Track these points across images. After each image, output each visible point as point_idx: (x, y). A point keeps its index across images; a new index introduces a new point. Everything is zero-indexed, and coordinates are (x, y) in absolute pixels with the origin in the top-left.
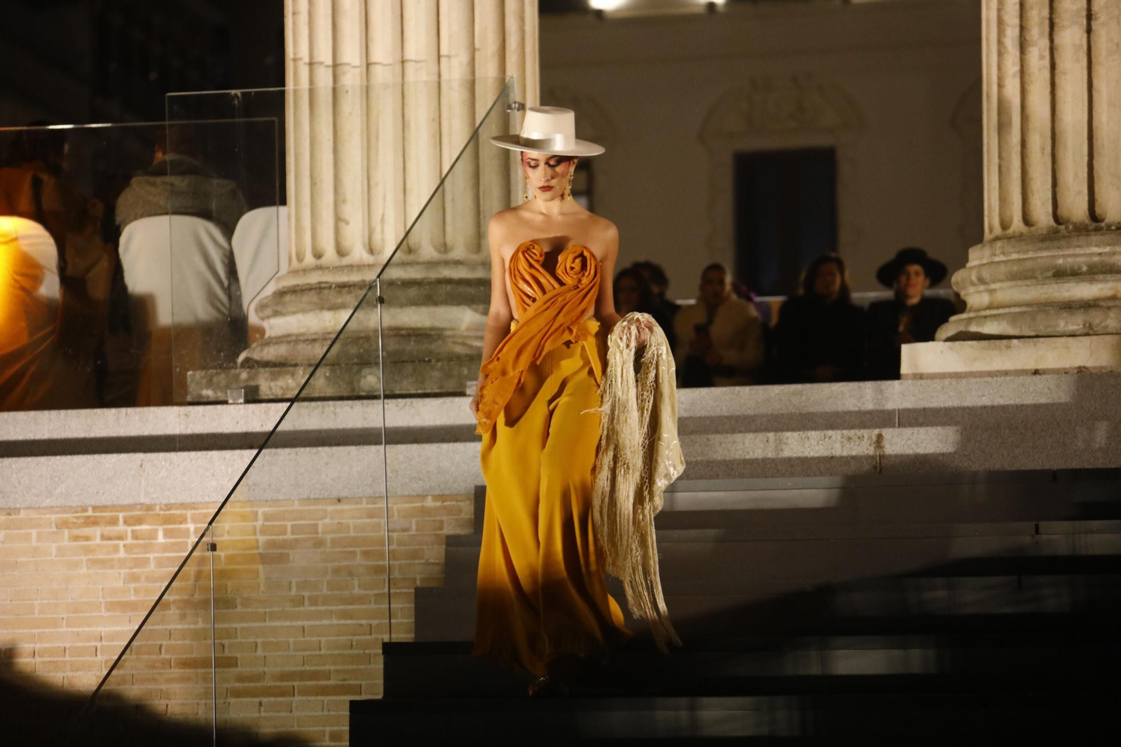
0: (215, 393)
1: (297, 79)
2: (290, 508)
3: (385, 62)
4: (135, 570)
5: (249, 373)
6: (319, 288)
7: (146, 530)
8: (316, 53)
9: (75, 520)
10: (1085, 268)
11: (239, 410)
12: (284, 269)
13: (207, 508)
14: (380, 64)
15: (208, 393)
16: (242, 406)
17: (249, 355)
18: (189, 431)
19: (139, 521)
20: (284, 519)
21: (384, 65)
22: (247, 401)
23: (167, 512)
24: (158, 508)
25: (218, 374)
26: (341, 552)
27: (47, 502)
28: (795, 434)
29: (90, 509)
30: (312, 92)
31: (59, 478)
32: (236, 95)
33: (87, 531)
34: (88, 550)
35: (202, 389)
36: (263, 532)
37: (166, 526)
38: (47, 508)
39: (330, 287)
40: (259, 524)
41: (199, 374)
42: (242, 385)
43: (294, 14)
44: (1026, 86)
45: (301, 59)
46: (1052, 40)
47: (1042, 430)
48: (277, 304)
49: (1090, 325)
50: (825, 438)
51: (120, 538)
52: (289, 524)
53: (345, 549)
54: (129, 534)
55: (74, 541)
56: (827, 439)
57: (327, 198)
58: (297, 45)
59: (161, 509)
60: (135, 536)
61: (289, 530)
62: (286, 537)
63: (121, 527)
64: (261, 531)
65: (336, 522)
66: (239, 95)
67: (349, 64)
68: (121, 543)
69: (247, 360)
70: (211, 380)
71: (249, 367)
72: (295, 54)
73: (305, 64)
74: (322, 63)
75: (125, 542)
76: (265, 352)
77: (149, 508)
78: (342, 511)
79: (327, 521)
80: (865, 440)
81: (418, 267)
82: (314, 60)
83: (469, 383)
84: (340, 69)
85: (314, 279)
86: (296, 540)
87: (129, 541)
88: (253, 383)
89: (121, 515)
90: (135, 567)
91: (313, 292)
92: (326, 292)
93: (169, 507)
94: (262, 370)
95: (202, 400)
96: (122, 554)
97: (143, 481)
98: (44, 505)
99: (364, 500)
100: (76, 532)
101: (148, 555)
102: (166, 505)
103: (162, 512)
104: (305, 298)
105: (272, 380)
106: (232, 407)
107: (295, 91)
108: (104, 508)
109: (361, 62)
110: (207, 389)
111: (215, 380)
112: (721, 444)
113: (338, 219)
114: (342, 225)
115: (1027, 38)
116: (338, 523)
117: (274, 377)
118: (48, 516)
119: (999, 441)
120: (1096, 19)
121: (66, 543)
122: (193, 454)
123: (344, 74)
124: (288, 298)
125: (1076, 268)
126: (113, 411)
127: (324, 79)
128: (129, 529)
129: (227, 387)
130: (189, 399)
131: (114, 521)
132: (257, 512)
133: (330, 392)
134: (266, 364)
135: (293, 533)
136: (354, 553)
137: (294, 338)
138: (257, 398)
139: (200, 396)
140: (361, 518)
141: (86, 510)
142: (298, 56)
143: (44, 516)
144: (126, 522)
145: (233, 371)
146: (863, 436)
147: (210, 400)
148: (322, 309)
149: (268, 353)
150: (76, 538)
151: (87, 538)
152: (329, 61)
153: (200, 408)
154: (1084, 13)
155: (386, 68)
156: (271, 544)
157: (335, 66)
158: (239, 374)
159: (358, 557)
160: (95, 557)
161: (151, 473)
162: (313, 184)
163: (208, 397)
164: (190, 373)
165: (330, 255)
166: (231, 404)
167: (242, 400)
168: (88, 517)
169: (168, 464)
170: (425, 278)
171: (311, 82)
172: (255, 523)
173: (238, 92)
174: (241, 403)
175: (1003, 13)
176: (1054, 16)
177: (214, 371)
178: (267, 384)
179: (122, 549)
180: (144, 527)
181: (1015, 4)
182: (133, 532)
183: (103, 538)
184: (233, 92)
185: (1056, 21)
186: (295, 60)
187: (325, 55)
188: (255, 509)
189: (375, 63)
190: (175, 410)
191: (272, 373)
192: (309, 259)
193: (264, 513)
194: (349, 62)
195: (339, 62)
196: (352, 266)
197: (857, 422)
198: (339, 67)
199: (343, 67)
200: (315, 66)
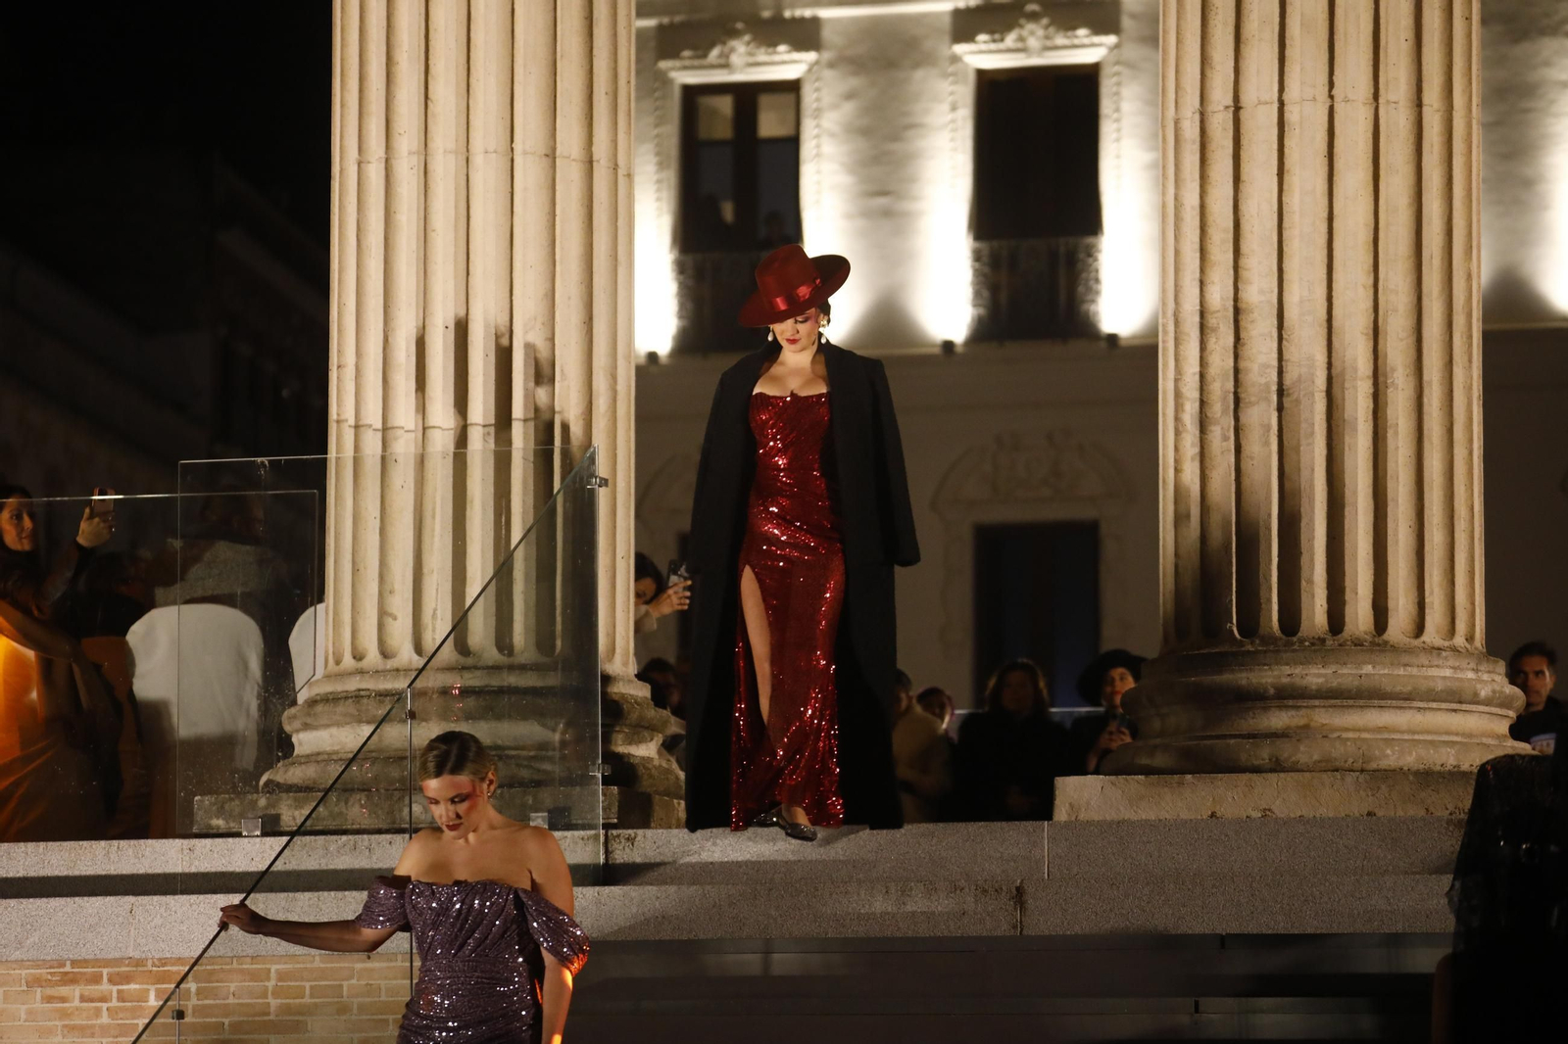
0: (227, 823)
1: (340, 444)
2: (308, 966)
3: (445, 427)
4: (120, 1039)
5: (268, 798)
6: (357, 696)
7: (135, 989)
8: (363, 413)
9: (49, 977)
10: (1272, 691)
11: (255, 844)
12: (320, 673)
13: (213, 964)
14: (439, 428)
15: (219, 823)
16: (258, 839)
17: (271, 778)
18: (193, 870)
19: (127, 979)
20: (302, 980)
21: (443, 430)
22: (265, 834)
23: (161, 969)
24: (150, 963)
25: (232, 799)
26: (369, 1020)
27: (17, 955)
28: (920, 884)
29: (68, 963)
30: (357, 461)
31: (32, 926)
32: (262, 462)
33: (64, 991)
34: (64, 1014)
35: (211, 818)
36: (275, 994)
37: (159, 986)
38: (16, 961)
39: (369, 696)
40: (271, 984)
41: (207, 800)
42: (260, 814)
43: (339, 367)
44: (1207, 472)
45: (347, 421)
46: (1237, 419)
47: (1214, 886)
48: (309, 715)
49: (1277, 759)
50: (956, 890)
51: (103, 999)
52: (308, 985)
53: (375, 1017)
54: (115, 995)
55: (48, 1002)
56: (958, 892)
57: (372, 587)
58: (342, 405)
59: (154, 965)
60: (121, 997)
61: (308, 992)
62: (304, 1000)
63: (105, 987)
64: (273, 994)
65: (364, 983)
66: (267, 463)
67: (403, 428)
68: (105, 1006)
69: (268, 783)
70: (222, 807)
71: (269, 792)
72: (338, 415)
73: (350, 426)
74: (370, 426)
75: (110, 1005)
76: (290, 773)
77: (139, 963)
78: (372, 970)
79: (354, 981)
80: (1004, 894)
81: (478, 673)
82: (361, 423)
83: (533, 815)
84: (390, 433)
85: (352, 685)
86: (316, 1004)
87: (114, 1003)
88: (273, 812)
89: (105, 971)
90: (121, 1035)
91: (350, 700)
92: (365, 701)
93: (163, 962)
94: (284, 795)
95: (211, 831)
96: (105, 1019)
97: (132, 930)
98: (13, 958)
99: (400, 957)
100: (50, 991)
101: (135, 1022)
102: (160, 959)
103: (154, 969)
104: (341, 708)
105: (296, 809)
106: (246, 840)
107: (338, 459)
108: (84, 963)
109: (416, 426)
110: (218, 818)
111: (227, 807)
112: (831, 895)
113: (383, 613)
114: (389, 620)
115: (1208, 415)
116: (367, 984)
117: (299, 806)
118: (17, 971)
119: (1163, 898)
120: (1288, 395)
121: (39, 1005)
122: (193, 898)
123: (396, 439)
124: (319, 708)
125: (1262, 691)
126: (103, 843)
127: (372, 445)
128: (115, 988)
129: (242, 815)
130: (195, 830)
131: (96, 979)
132: (269, 970)
133: (365, 823)
134: (289, 788)
135: (312, 996)
136: (386, 1021)
137: (326, 757)
138: (277, 829)
139: (210, 826)
140: (395, 978)
141: (64, 965)
142: (342, 417)
143: (12, 972)
144: (110, 981)
145: (249, 797)
146: (1001, 889)
147: (221, 831)
148: (360, 721)
149: (293, 775)
150: (49, 999)
151: (63, 1000)
152: (378, 424)
153: (208, 842)
154: (1274, 388)
155: (446, 432)
156: (286, 1010)
157: (385, 429)
158: (257, 800)
159: (391, 1027)
160: (73, 1023)
161: (142, 920)
162: (355, 570)
163: (218, 827)
164: (196, 798)
165: (373, 656)
166: (245, 836)
167: (258, 833)
168: (66, 973)
169: (162, 910)
170: (487, 686)
171: (357, 448)
172: (267, 984)
173: (265, 460)
174: (257, 836)
175: (1181, 384)
176: (1239, 390)
177: (227, 796)
178: (290, 813)
179: (105, 1013)
180: (133, 986)
181: (1195, 374)
182: (119, 991)
183: (83, 999)
184: (259, 460)
185: (1242, 396)
186: (338, 422)
187: (373, 416)
188: (268, 966)
189: (434, 427)
190: (178, 842)
191: (295, 799)
192: (348, 661)
193: (277, 971)
194: (402, 425)
195: (389, 425)
196: (397, 670)
197: (998, 871)
198: (390, 432)
199: (394, 431)
200: (362, 429)
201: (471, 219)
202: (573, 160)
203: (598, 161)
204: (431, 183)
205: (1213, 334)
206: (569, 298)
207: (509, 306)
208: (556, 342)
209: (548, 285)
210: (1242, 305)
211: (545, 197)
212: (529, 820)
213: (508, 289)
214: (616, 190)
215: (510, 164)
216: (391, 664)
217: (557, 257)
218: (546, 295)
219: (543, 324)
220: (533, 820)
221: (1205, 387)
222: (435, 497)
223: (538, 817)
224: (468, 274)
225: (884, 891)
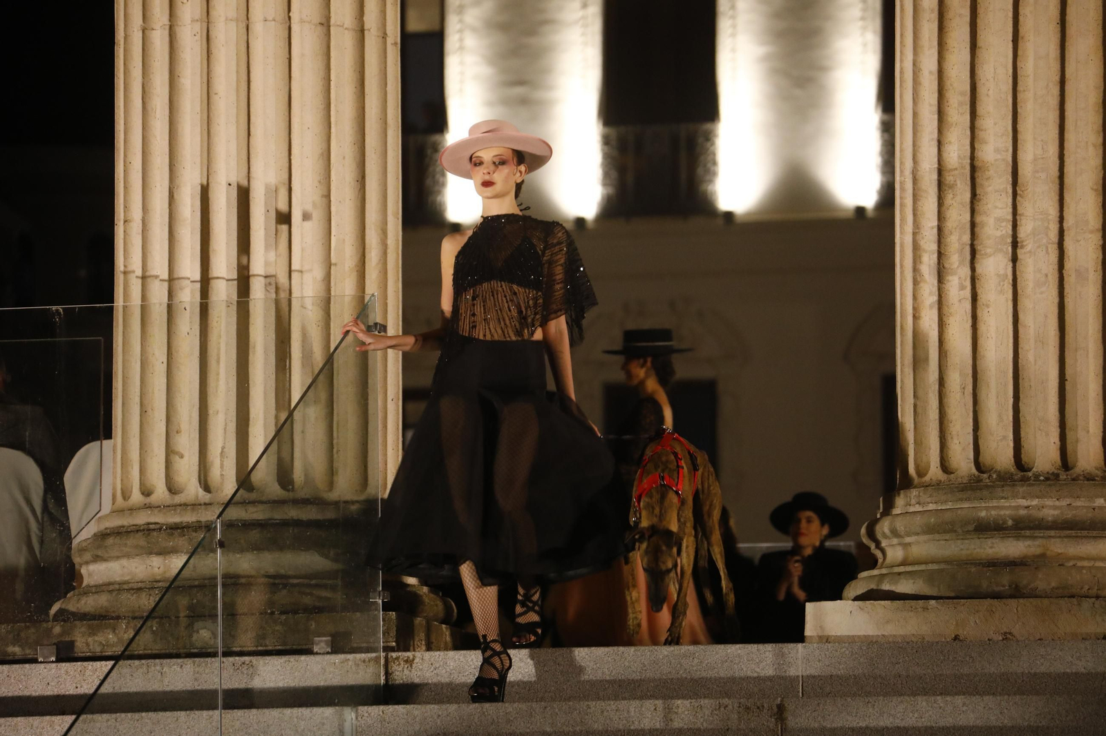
0: (23, 649)
1: (127, 294)
5: (63, 626)
6: (148, 530)
8: (150, 265)
10: (1010, 523)
11: (50, 669)
12: (107, 508)
14: (223, 278)
15: (15, 650)
16: (53, 665)
17: (64, 606)
21: (227, 280)
22: (60, 660)
25: (27, 628)
28: (687, 703)
30: (144, 310)
32: (57, 311)
35: (7, 645)
39: (160, 529)
41: (5, 628)
42: (55, 641)
43: (126, 221)
44: (945, 318)
45: (133, 272)
46: (973, 269)
48: (99, 547)
49: (1017, 586)
50: (720, 707)
56: (722, 709)
57: (160, 427)
58: (128, 256)
66: (61, 311)
67: (189, 279)
69: (61, 611)
70: (18, 635)
71: (63, 620)
72: (125, 266)
73: (137, 277)
74: (157, 277)
76: (83, 602)
80: (766, 711)
81: (261, 507)
82: (148, 274)
83: (316, 639)
84: (177, 284)
85: (141, 519)
88: (67, 639)
91: (140, 534)
92: (155, 534)
94: (78, 623)
95: (8, 658)
105: (90, 634)
106: (42, 666)
107: (125, 308)
109: (201, 276)
110: (14, 646)
111: (23, 634)
112: (602, 712)
113: (170, 452)
114: (176, 459)
115: (946, 265)
117: (93, 631)
120: (1022, 247)
123: (181, 289)
124: (110, 540)
125: (1001, 522)
127: (159, 294)
129: (37, 643)
133: (157, 648)
134: (83, 616)
137: (117, 586)
138: (71, 655)
139: (6, 653)
142: (129, 268)
145: (45, 624)
146: (763, 706)
147: (17, 658)
148: (150, 553)
149: (86, 603)
152: (166, 276)
153: (5, 668)
154: (1009, 240)
155: (230, 282)
157: (172, 280)
158: (51, 628)
162: (143, 412)
163: (14, 654)
165: (160, 492)
166: (41, 662)
167: (54, 659)
170: (270, 519)
171: (144, 297)
173: (60, 308)
174: (52, 662)
175: (918, 237)
176: (975, 242)
177: (23, 624)
178: (84, 639)
181: (932, 228)
184: (54, 308)
185: (978, 247)
186: (125, 273)
187: (159, 267)
189: (218, 278)
191: (89, 627)
192: (137, 497)
194: (189, 276)
195: (175, 276)
196: (186, 505)
197: (756, 690)
198: (176, 282)
199: (180, 281)
200: (149, 280)
201: (252, 84)
202: (346, 29)
203: (369, 30)
204: (214, 50)
205: (950, 191)
206: (344, 158)
207: (287, 165)
208: (332, 199)
209: (324, 146)
210: (977, 163)
211: (319, 65)
212: (313, 644)
213: (287, 149)
214: (386, 57)
215: (287, 32)
216: (178, 499)
217: (333, 119)
218: (322, 154)
219: (320, 182)
220: (317, 644)
221: (942, 240)
222: (219, 343)
223: (321, 641)
224: (249, 135)
225: (653, 709)
